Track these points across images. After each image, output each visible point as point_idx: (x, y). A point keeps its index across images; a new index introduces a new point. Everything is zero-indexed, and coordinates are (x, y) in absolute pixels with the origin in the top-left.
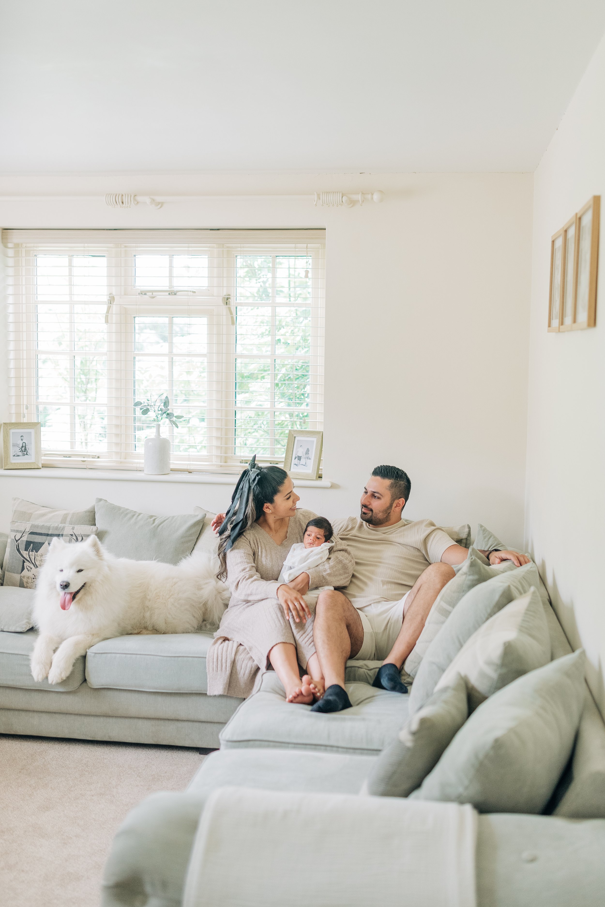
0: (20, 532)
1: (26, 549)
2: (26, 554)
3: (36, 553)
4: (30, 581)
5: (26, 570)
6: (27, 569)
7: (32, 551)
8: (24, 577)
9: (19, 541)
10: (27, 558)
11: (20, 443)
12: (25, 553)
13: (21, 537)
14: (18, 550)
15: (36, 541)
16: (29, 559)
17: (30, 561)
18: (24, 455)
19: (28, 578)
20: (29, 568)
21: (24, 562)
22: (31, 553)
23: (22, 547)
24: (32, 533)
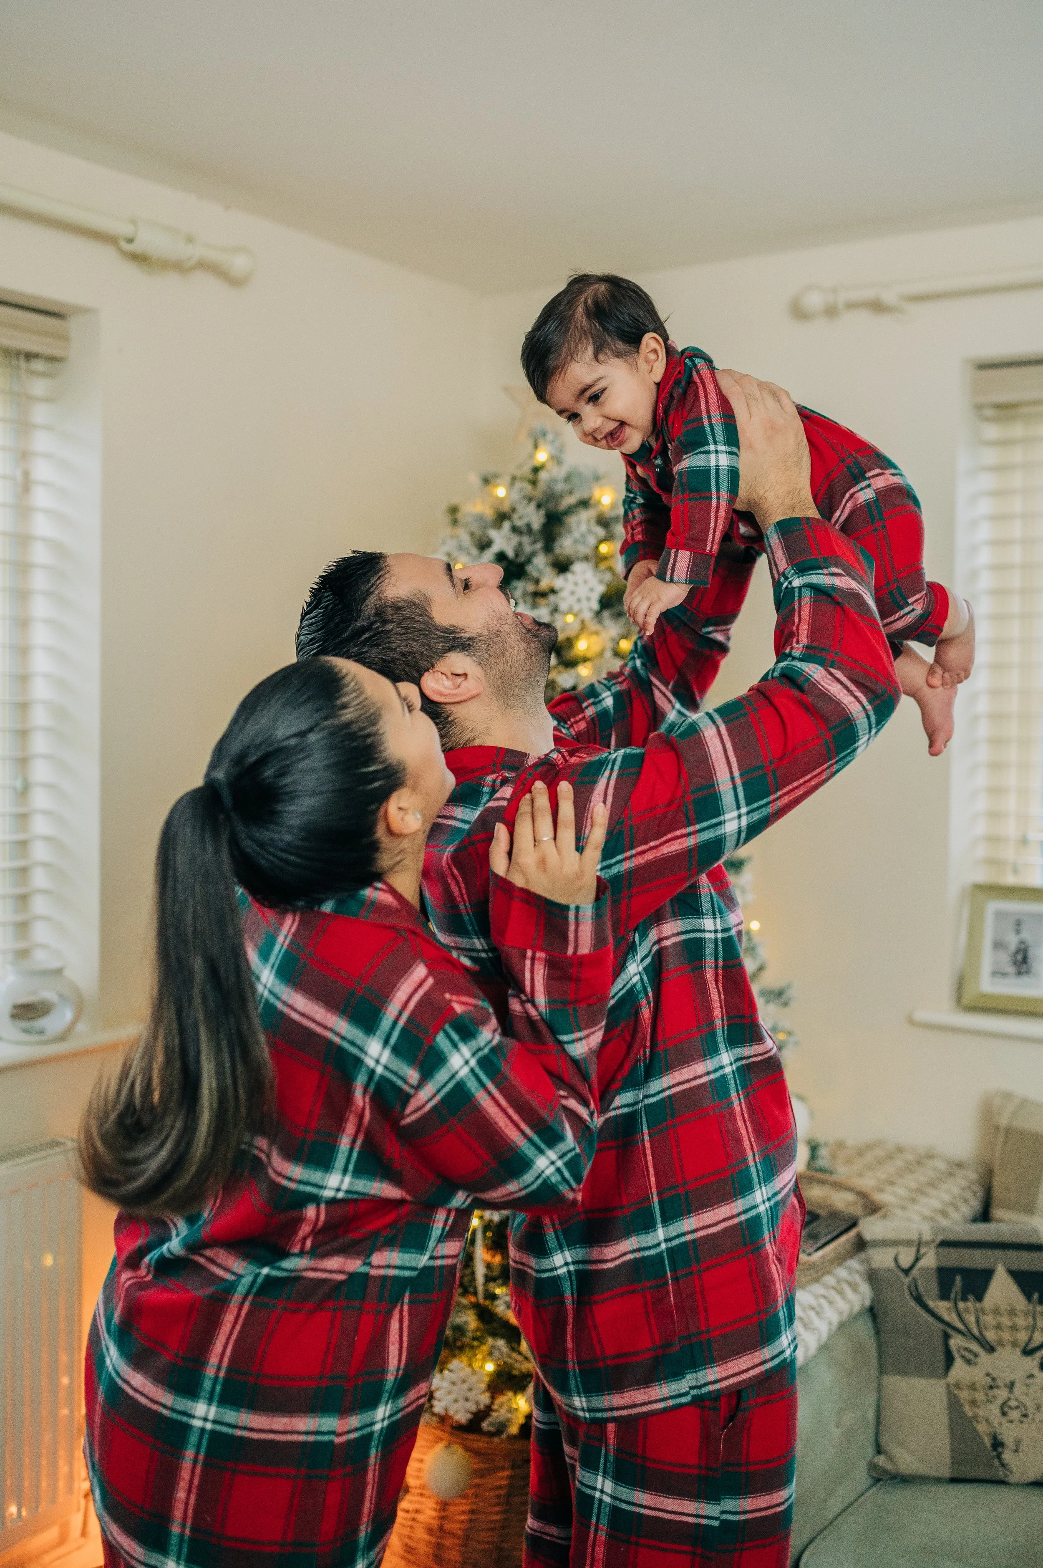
0: (908, 1243)
1: (944, 1295)
2: (948, 1309)
3: (978, 1305)
4: (980, 1396)
5: (959, 1363)
6: (963, 1357)
7: (964, 1299)
8: (958, 1385)
9: (915, 1272)
10: (954, 1320)
11: (1013, 941)
12: (942, 1308)
13: (917, 1259)
14: (919, 1299)
15: (967, 1264)
16: (959, 1325)
17: (967, 1333)
18: (1019, 973)
19: (973, 1387)
20: (969, 1356)
21: (946, 1337)
22: (961, 1305)
23: (930, 1289)
24: (945, 1244)
